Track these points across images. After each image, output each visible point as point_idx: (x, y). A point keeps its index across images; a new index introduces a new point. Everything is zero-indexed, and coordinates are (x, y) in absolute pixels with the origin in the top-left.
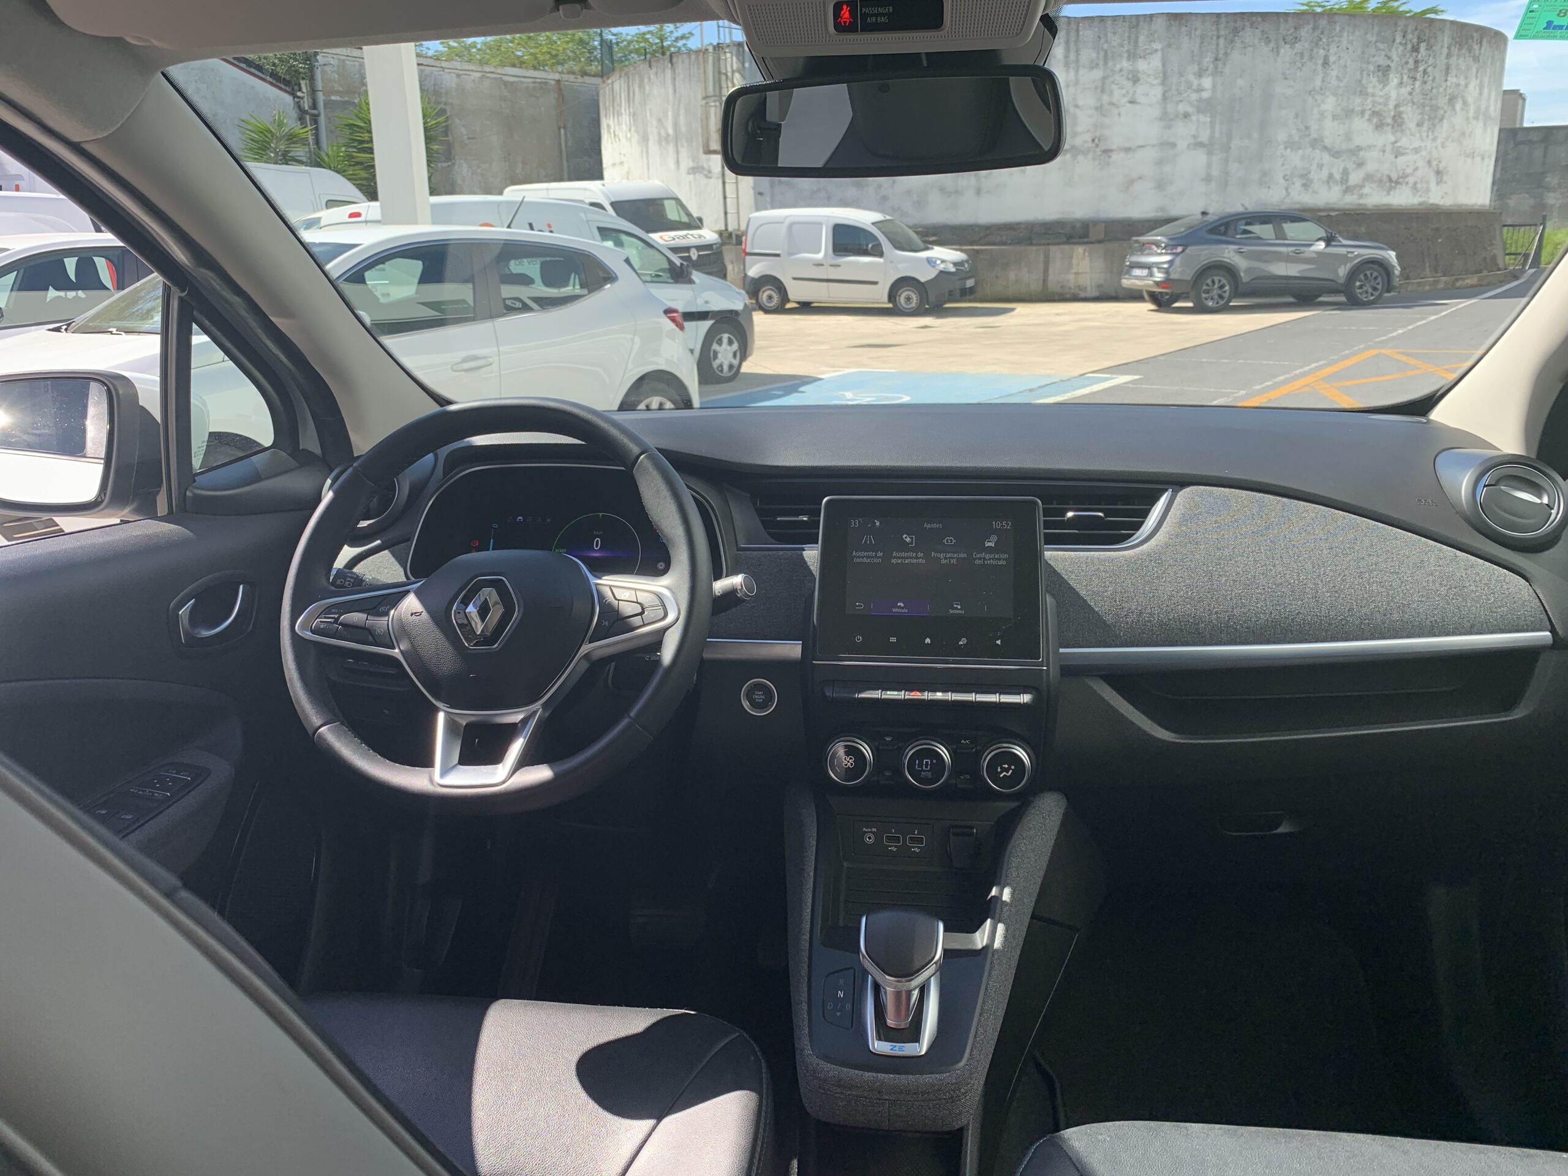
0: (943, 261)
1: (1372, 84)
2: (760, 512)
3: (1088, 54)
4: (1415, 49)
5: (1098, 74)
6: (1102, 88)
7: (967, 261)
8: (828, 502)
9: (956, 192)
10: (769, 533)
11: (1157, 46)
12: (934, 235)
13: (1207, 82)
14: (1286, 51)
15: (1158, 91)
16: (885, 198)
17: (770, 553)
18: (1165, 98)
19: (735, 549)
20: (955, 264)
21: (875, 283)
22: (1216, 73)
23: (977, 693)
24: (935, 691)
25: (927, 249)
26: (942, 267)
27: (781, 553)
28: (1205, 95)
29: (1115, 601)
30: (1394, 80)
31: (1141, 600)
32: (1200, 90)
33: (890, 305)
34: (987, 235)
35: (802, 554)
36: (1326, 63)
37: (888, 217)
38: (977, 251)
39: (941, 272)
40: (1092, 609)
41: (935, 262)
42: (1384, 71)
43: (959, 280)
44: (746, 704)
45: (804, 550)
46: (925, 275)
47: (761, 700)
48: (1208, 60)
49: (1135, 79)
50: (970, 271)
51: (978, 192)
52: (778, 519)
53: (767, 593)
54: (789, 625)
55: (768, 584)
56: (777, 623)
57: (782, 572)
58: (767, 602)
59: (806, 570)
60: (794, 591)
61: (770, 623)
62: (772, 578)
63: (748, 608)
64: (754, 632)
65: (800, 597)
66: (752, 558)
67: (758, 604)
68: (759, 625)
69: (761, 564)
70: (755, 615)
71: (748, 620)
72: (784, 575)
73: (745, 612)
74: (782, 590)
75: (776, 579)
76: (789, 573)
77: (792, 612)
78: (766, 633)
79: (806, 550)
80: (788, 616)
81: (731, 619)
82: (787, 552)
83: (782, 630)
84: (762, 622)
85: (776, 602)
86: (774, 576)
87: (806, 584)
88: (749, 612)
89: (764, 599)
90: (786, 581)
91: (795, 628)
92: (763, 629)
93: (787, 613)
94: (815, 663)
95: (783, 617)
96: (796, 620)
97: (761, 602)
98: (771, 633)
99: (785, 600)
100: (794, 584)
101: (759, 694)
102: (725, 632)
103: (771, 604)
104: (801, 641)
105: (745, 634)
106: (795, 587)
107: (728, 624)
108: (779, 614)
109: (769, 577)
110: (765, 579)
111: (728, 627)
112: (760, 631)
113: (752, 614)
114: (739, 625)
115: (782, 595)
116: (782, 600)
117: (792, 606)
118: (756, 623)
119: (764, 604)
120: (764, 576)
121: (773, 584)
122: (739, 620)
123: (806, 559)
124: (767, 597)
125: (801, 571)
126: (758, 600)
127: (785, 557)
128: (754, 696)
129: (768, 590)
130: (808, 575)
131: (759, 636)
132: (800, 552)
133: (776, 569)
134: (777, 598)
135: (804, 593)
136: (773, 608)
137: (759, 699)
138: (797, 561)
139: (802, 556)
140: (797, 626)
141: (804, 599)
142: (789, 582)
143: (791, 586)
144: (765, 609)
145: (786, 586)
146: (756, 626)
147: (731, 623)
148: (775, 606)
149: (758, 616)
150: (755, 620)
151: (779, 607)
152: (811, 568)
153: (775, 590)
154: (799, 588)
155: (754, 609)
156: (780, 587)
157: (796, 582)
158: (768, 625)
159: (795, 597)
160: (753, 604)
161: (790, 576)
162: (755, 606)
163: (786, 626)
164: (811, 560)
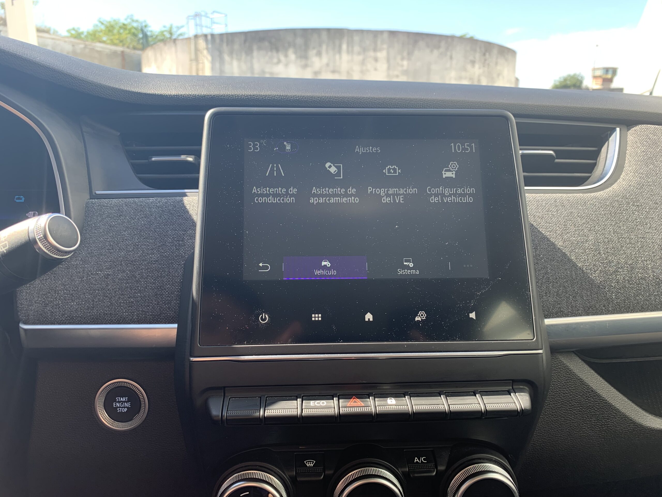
1: (469, 67)
2: (131, 155)
3: (357, 48)
4: (484, 54)
5: (360, 58)
6: (363, 63)
8: (214, 116)
10: (141, 179)
11: (385, 46)
13: (405, 63)
14: (436, 52)
15: (385, 66)
17: (136, 200)
18: (389, 68)
19: (88, 197)
22: (409, 59)
23: (448, 395)
24: (385, 395)
28: (405, 68)
29: (599, 253)
30: (477, 66)
31: (629, 251)
32: (402, 66)
35: (182, 201)
36: (451, 58)
40: (575, 265)
42: (473, 63)
47: (126, 410)
48: (405, 54)
49: (376, 60)
53: (128, 255)
54: (159, 301)
55: (130, 243)
56: (143, 299)
57: (152, 224)
58: (128, 268)
59: (186, 221)
60: (168, 251)
61: (132, 299)
62: (136, 234)
63: (100, 278)
64: (107, 313)
65: (176, 258)
66: (110, 207)
67: (114, 271)
68: (115, 302)
69: (121, 215)
70: (109, 287)
71: (98, 296)
72: (154, 229)
73: (95, 285)
74: (151, 249)
75: (143, 235)
76: (162, 226)
77: (165, 281)
78: (125, 314)
79: (188, 195)
80: (159, 287)
81: (72, 295)
82: (161, 199)
83: (150, 309)
84: (120, 297)
85: (141, 268)
86: (139, 230)
87: (186, 241)
88: (100, 283)
89: (124, 264)
90: (158, 238)
91: (169, 305)
92: (122, 308)
93: (158, 283)
94: (191, 360)
95: (151, 288)
96: (167, 294)
97: (119, 269)
98: (133, 313)
99: (154, 264)
100: (168, 241)
101: (122, 401)
102: (63, 315)
103: (134, 272)
104: (176, 323)
105: (94, 317)
106: (169, 245)
107: (68, 302)
108: (145, 285)
109: (132, 232)
110: (126, 235)
111: (68, 307)
112: (116, 311)
113: (105, 285)
114: (85, 303)
115: (150, 257)
116: (150, 264)
117: (164, 273)
118: (111, 299)
119: (124, 272)
120: (125, 231)
121: (137, 242)
122: (84, 297)
123: (188, 207)
124: (128, 261)
125: (179, 223)
126: (115, 266)
127: (156, 205)
128: (116, 404)
129: (129, 251)
130: (190, 228)
131: (115, 319)
132: (178, 198)
133: (144, 222)
134: (143, 262)
135: (183, 254)
136: (135, 277)
137: (122, 408)
138: (174, 209)
139: (182, 203)
140: (175, 301)
141: (183, 261)
142: (162, 239)
143: (164, 244)
144: (125, 279)
145: (156, 245)
146: (110, 304)
147: (73, 301)
148: (139, 274)
149: (115, 289)
150: (109, 296)
151: (146, 274)
152: (194, 218)
153: (140, 251)
154: (176, 247)
155: (109, 278)
156: (149, 246)
157: (171, 238)
158: (129, 302)
159: (169, 259)
160: (107, 271)
161: (163, 231)
162: (109, 275)
163: (155, 303)
164: (194, 207)
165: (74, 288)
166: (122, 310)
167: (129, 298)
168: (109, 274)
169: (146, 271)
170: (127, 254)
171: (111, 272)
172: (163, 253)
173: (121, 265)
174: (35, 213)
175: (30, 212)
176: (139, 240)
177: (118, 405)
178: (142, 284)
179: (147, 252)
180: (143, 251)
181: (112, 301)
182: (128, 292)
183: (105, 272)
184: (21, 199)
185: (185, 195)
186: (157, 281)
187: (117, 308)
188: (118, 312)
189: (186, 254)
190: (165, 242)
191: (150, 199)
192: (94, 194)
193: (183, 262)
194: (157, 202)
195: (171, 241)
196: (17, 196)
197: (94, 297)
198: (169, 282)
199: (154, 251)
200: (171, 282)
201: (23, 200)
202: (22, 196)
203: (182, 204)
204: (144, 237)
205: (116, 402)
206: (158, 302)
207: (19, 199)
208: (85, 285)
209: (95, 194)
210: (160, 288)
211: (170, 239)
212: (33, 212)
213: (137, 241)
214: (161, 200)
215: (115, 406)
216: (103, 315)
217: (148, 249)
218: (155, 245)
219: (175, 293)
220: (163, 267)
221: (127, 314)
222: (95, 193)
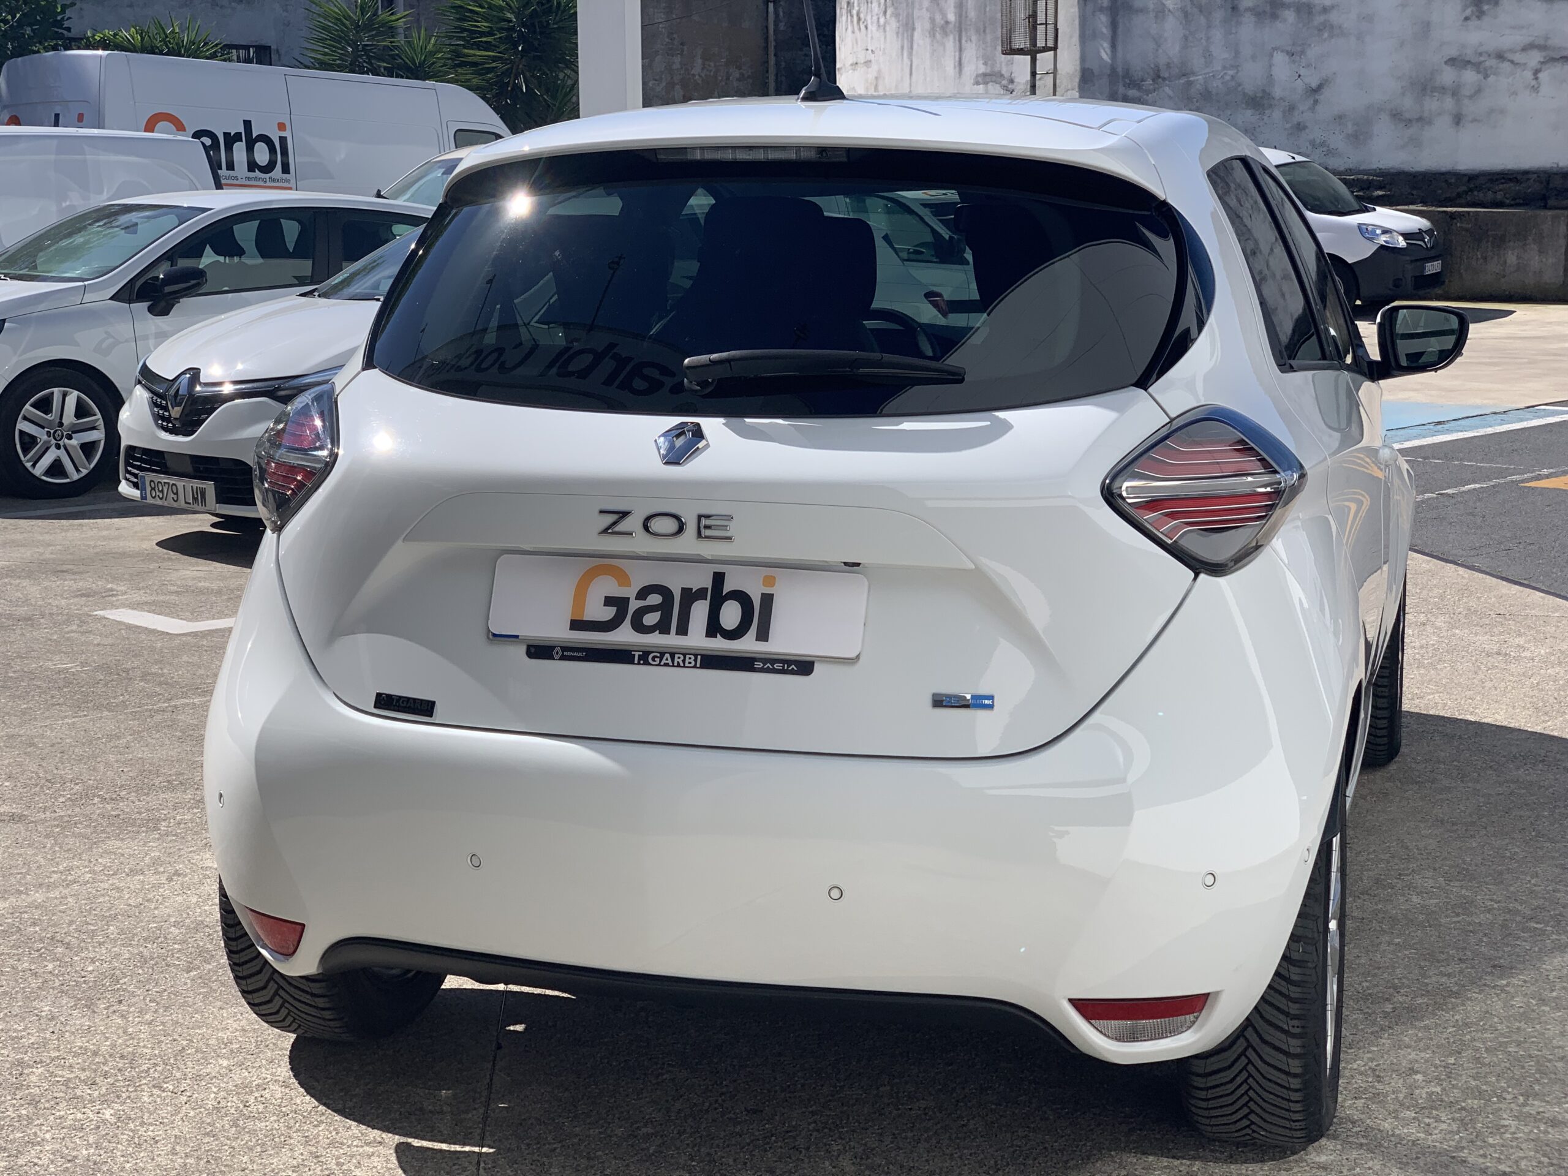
0: (1386, 231)
7: (1429, 232)
9: (1420, 119)
12: (1381, 188)
16: (1300, 127)
20: (1406, 236)
25: (1366, 210)
26: (1383, 240)
34: (1471, 190)
37: (1299, 158)
38: (1452, 216)
39: (1382, 247)
41: (1374, 232)
43: (1412, 261)
46: (1354, 253)
50: (1432, 248)
51: (1458, 120)
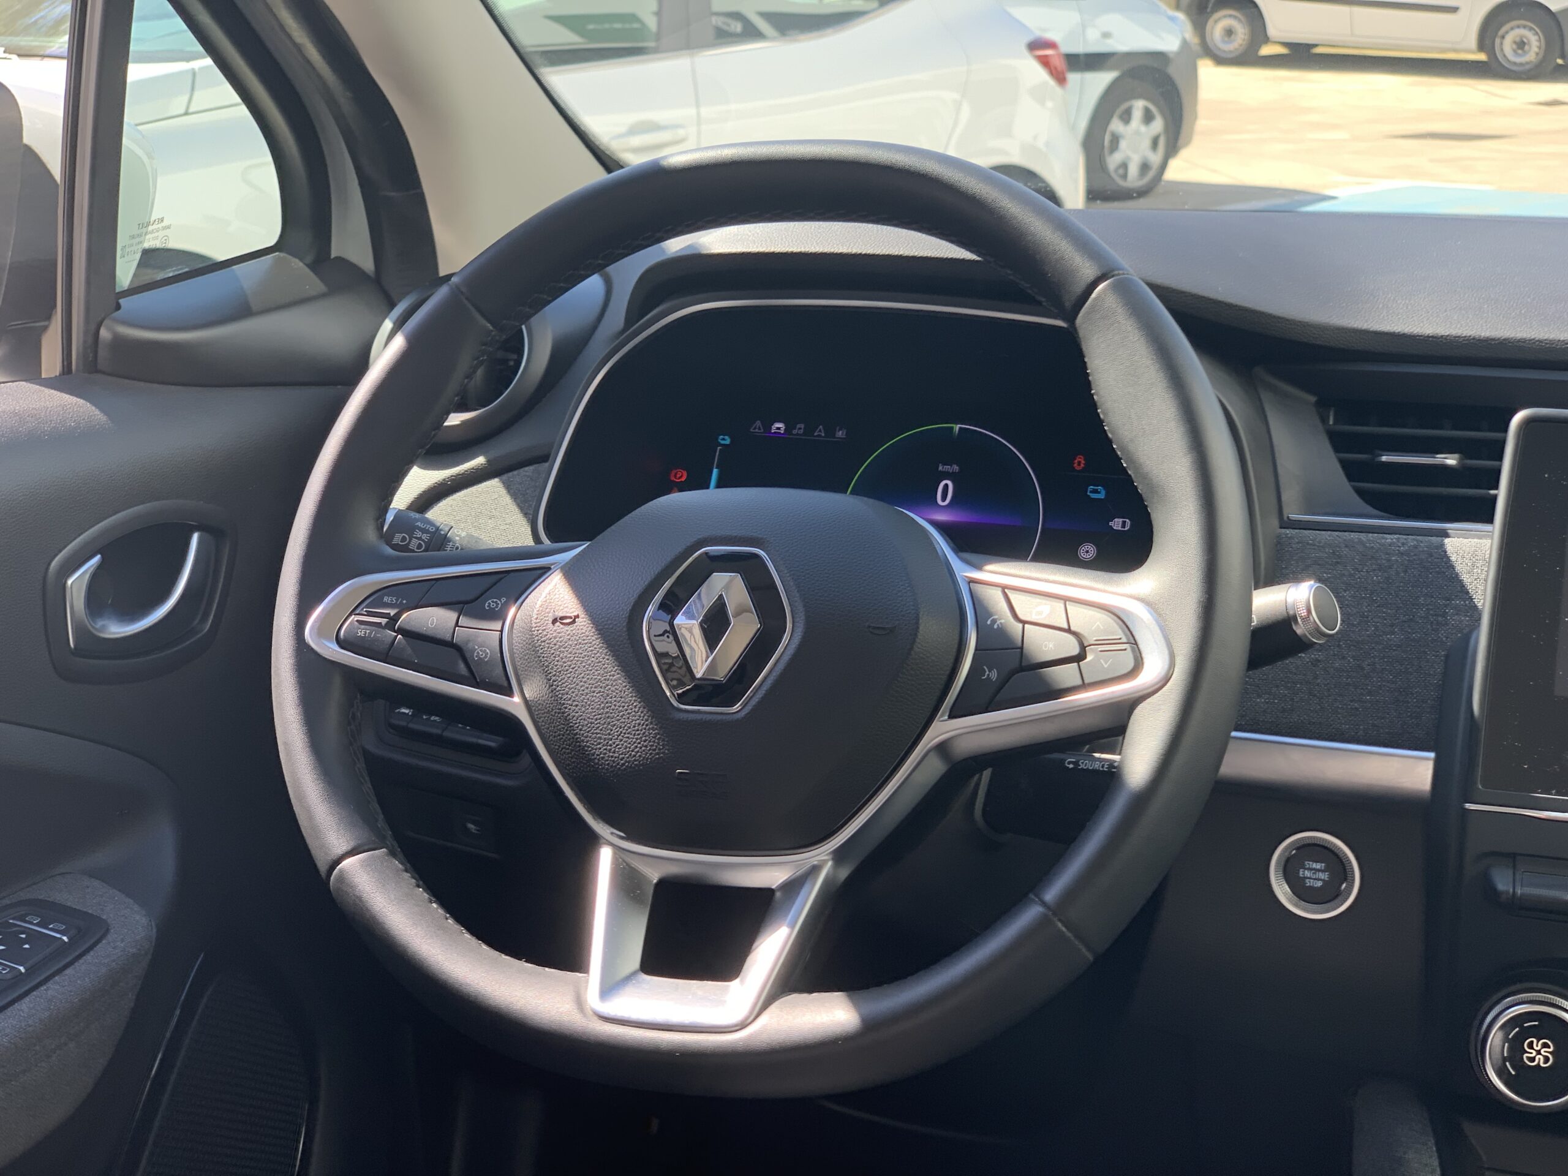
2: (1339, 442)
8: (1528, 423)
10: (1360, 492)
17: (1363, 536)
19: (1275, 522)
21: (1454, 10)
27: (1390, 538)
33: (1482, 57)
35: (1442, 545)
44: (1282, 891)
45: (1447, 536)
47: (1319, 884)
52: (1384, 458)
53: (1350, 630)
54: (1402, 712)
55: (1355, 611)
56: (1374, 705)
57: (1390, 583)
58: (1350, 653)
59: (1450, 583)
60: (1419, 630)
61: (1356, 705)
62: (1364, 598)
63: (1303, 665)
64: (1314, 721)
65: (1432, 645)
66: (1318, 546)
67: (1327, 655)
68: (1328, 706)
69: (1338, 563)
70: (1319, 681)
71: (1300, 693)
72: (1395, 591)
73: (1295, 674)
74: (1390, 626)
75: (1376, 599)
76: (1409, 588)
77: (1412, 680)
78: (1343, 726)
79: (1452, 535)
80: (1401, 690)
81: (1258, 686)
82: (1406, 539)
83: (1385, 723)
84: (1336, 699)
85: (1372, 655)
86: (1369, 591)
87: (1449, 618)
88: (1304, 672)
89: (1344, 646)
90: (1401, 607)
91: (1418, 720)
92: (1339, 716)
93: (1400, 683)
94: (1467, 807)
95: (1388, 690)
96: (1414, 703)
97: (1336, 652)
98: (1357, 727)
99: (1394, 650)
100: (1419, 614)
101: (1314, 869)
102: (1243, 717)
103: (1360, 660)
104: (1432, 751)
105: (1292, 726)
106: (1420, 621)
107: (1250, 697)
108: (1379, 684)
109: (1357, 593)
110: (1347, 597)
111: (1251, 705)
112: (1329, 720)
113: (1312, 677)
114: (1278, 702)
115: (1388, 639)
116: (1387, 650)
117: (1411, 667)
118: (1322, 700)
119: (1344, 658)
120: (1345, 591)
121: (1366, 612)
122: (1277, 692)
123: (1453, 558)
124: (1350, 641)
125: (1439, 585)
126: (1328, 647)
127: (1398, 550)
128: (1304, 871)
129: (1353, 625)
130: (1457, 596)
131: (1326, 732)
132: (1434, 539)
133: (1377, 577)
134: (1376, 646)
135: (1444, 639)
136: (1363, 669)
137: (1314, 879)
138: (1430, 560)
139: (1443, 549)
140: (1428, 715)
141: (1443, 651)
142: (1408, 609)
143: (1411, 619)
144: (1345, 670)
145: (1398, 619)
146: (1319, 707)
147: (1259, 696)
148: (1369, 665)
149: (1328, 684)
150: (1318, 695)
151: (1381, 666)
152: (1465, 579)
153: (1371, 626)
154: (1432, 626)
155: (1318, 666)
156: (1386, 620)
157: (1424, 609)
158: (1351, 708)
159: (1420, 645)
160: (1315, 655)
161: (1409, 595)
162: (1319, 661)
163: (1395, 714)
164: (1465, 559)
165: (1261, 676)
166: (1339, 719)
167: (1351, 701)
168: (1319, 659)
169: (1381, 661)
170: (1348, 629)
171: (1321, 656)
172: (1409, 633)
173: (1339, 646)
174: (1126, 521)
175: (1116, 520)
176: (1369, 607)
177: (1307, 873)
178: (1373, 682)
179: (1382, 629)
180: (1376, 628)
181: (1323, 703)
182: (1351, 692)
183: (1313, 656)
184: (1099, 493)
185: (1445, 534)
186: (1398, 680)
187: (1332, 716)
188: (1332, 723)
189: (1448, 639)
190: (1414, 616)
191: (1387, 539)
192: (1285, 518)
193: (1443, 653)
194: (1400, 545)
195: (1423, 615)
196: (1091, 487)
197: (1293, 694)
198: (1418, 682)
199: (1394, 629)
200: (1423, 684)
201: (1102, 496)
202: (1100, 488)
203: (1443, 551)
204: (1378, 603)
205: (1306, 869)
206: (1400, 713)
207: (1096, 491)
208: (1280, 673)
209: (1289, 521)
210: (1404, 691)
211: (1422, 610)
212: (1121, 520)
213: (1366, 610)
214: (1405, 541)
215: (1303, 874)
216: (1309, 724)
217: (1385, 624)
218: (1396, 619)
219: (1429, 701)
220: (1410, 656)
221: (1347, 726)
222: (1288, 517)
